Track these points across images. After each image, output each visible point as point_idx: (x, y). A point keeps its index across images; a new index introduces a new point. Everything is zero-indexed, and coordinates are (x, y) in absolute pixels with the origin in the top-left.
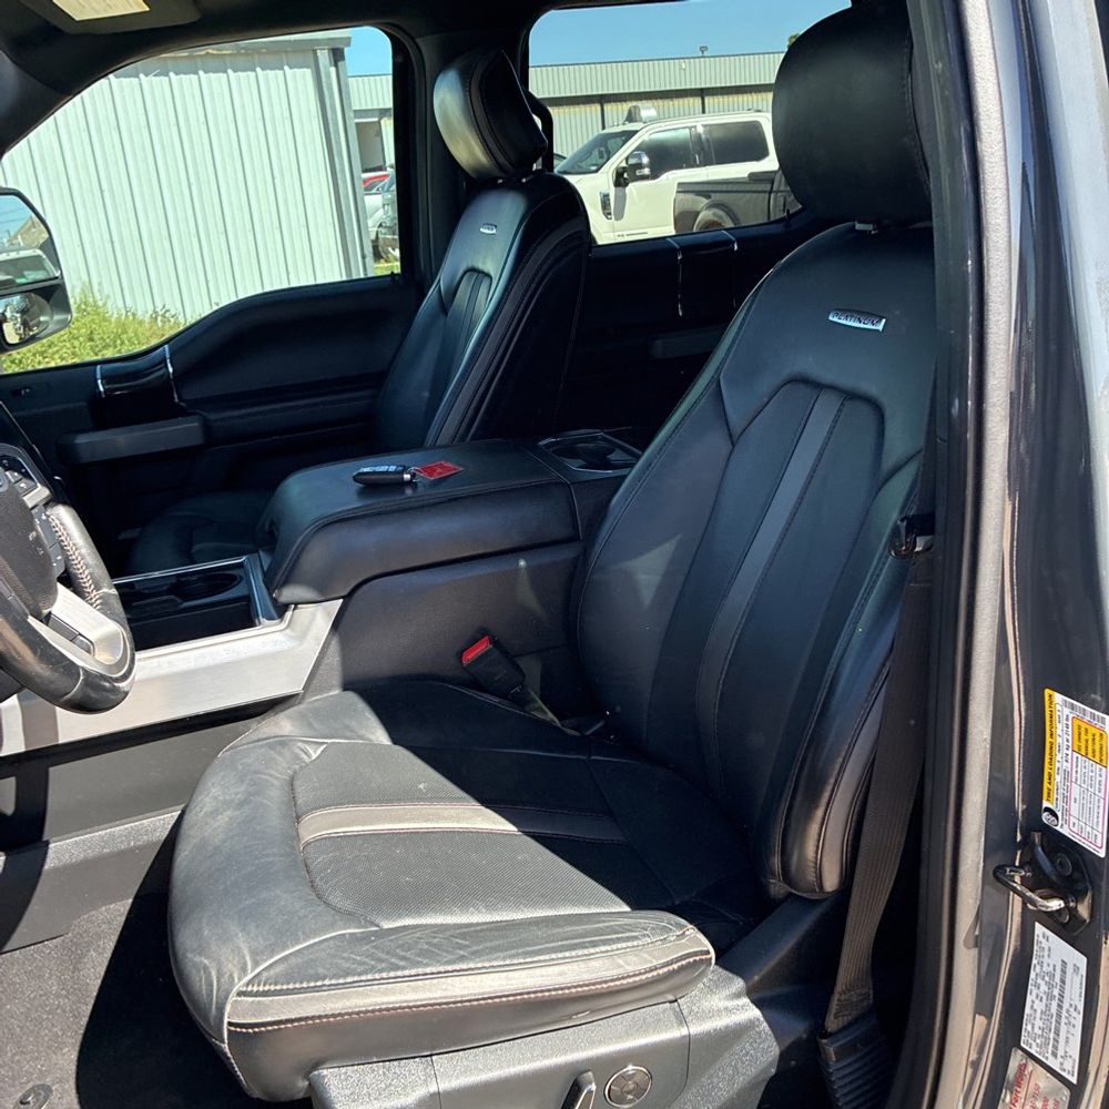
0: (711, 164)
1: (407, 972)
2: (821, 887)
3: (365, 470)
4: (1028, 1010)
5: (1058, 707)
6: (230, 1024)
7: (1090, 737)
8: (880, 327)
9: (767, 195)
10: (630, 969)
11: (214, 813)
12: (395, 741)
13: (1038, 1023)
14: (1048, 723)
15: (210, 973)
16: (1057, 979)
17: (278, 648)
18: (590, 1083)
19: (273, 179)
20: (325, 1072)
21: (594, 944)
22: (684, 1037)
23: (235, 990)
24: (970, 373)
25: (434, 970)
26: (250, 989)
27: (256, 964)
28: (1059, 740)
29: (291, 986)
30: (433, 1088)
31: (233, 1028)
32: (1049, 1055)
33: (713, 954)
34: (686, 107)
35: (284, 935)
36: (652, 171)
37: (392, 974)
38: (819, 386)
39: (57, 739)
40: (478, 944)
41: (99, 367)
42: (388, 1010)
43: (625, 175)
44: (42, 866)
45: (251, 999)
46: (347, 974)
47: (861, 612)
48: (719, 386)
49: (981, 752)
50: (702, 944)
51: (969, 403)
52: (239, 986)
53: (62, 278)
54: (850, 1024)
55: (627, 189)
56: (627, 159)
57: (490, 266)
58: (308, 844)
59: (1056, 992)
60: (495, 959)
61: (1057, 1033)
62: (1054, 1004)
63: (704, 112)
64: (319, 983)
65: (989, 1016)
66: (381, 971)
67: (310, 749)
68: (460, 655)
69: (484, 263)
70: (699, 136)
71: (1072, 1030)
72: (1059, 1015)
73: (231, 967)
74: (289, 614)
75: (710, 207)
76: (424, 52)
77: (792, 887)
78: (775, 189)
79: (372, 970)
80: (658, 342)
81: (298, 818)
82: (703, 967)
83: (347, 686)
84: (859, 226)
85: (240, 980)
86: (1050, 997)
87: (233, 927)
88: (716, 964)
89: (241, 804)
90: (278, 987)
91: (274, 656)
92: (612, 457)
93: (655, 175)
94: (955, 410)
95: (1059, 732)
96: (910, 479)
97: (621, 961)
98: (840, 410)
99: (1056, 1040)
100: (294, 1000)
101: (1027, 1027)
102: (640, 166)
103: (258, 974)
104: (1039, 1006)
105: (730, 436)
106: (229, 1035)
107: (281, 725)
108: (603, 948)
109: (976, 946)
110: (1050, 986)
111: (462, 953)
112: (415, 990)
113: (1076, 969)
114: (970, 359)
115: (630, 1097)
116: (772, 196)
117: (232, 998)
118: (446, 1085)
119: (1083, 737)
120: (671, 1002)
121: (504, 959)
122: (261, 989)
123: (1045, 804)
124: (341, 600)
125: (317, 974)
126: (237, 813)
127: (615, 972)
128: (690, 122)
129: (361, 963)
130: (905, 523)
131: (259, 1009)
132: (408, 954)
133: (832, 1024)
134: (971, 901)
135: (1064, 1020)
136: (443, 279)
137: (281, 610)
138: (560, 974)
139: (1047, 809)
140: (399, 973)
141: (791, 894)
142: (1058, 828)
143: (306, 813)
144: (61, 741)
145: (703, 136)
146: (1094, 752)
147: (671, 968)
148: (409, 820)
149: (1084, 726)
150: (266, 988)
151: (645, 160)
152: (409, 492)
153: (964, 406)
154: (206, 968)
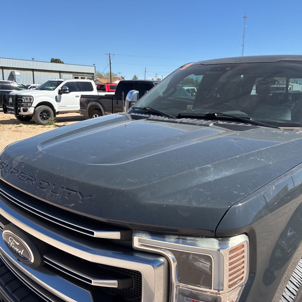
0: (81, 91)
36: (69, 91)
43: (61, 92)
55: (62, 95)
56: (62, 88)
78: (114, 98)
102: (66, 90)
116: (113, 100)
145: (79, 84)
151: (67, 88)
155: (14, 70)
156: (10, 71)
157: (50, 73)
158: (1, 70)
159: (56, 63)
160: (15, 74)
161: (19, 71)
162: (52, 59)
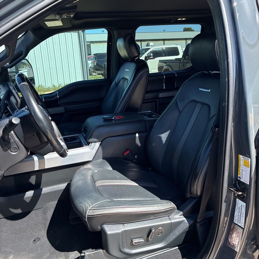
0: (166, 56)
1: (121, 207)
2: (197, 194)
3: (105, 117)
4: (235, 215)
5: (241, 158)
6: (88, 215)
7: (246, 163)
8: (209, 91)
9: (179, 64)
10: (161, 209)
11: (78, 181)
12: (113, 169)
13: (237, 217)
14: (239, 161)
15: (83, 207)
16: (240, 209)
17: (88, 151)
18: (153, 230)
19: (68, 56)
20: (104, 226)
21: (155, 204)
22: (171, 222)
23: (89, 209)
24: (226, 98)
25: (126, 206)
26: (91, 209)
27: (92, 205)
28: (241, 164)
29: (100, 208)
30: (124, 229)
31: (88, 216)
32: (239, 223)
33: (176, 208)
34: (160, 43)
35: (97, 200)
36: (153, 57)
37: (118, 207)
38: (197, 102)
39: (45, 168)
40: (134, 203)
41: (43, 96)
42: (117, 213)
43: (147, 58)
44: (41, 193)
45: (92, 211)
46: (110, 206)
47: (205, 143)
48: (177, 102)
49: (227, 166)
50: (174, 205)
51: (226, 103)
52: (89, 208)
53: (34, 77)
54: (202, 221)
55: (148, 61)
56: (148, 54)
57: (128, 77)
58: (98, 186)
59: (240, 211)
60: (137, 205)
61: (240, 219)
62: (240, 213)
63: (164, 45)
64: (105, 208)
65: (228, 218)
66: (116, 206)
67: (95, 170)
68: (123, 154)
69: (126, 77)
70: (164, 50)
71: (243, 218)
72: (241, 215)
73: (87, 205)
74: (90, 144)
75: (166, 66)
76: (115, 34)
77: (192, 195)
78: (181, 62)
79: (115, 206)
80: (160, 94)
81: (95, 182)
82: (175, 210)
83: (103, 159)
84: (205, 72)
85: (89, 207)
86: (239, 212)
87: (86, 199)
88: (177, 209)
89: (83, 180)
90: (97, 208)
91: (87, 153)
92: (153, 116)
93: (154, 58)
94: (224, 105)
95: (241, 162)
96: (215, 119)
97: (160, 207)
98: (202, 107)
99: (240, 220)
100: (100, 211)
101: (235, 218)
102: (151, 56)
103: (93, 206)
104: (237, 214)
105: (179, 111)
106: (87, 218)
107: (89, 166)
108: (156, 205)
109: (226, 202)
110: (239, 210)
111: (131, 204)
112: (123, 210)
113: (244, 206)
114: (227, 96)
115: (160, 234)
116: (180, 64)
117: (88, 211)
118: (127, 229)
119: (245, 163)
120: (168, 216)
121: (139, 205)
122: (94, 209)
123: (239, 176)
124: (101, 142)
125: (104, 206)
126: (83, 181)
127: (159, 209)
128: (162, 47)
129: (112, 205)
130: (214, 126)
131: (93, 212)
132: (121, 204)
133: (198, 220)
134: (225, 194)
135: (242, 216)
136: (116, 80)
137: (88, 144)
138: (149, 209)
139: (239, 177)
140: (120, 207)
141: (191, 196)
142: (241, 180)
143: (96, 181)
144: (46, 168)
145: (165, 50)
146: (247, 165)
147: (169, 209)
148: (117, 183)
149: (245, 161)
150: (95, 209)
151: (152, 55)
152: (113, 121)
153: (225, 104)
154: (82, 206)
155: (149, 42)
156: (146, 43)
157: (178, 41)
158: (140, 43)
159: (188, 31)
160: (150, 45)
161: (153, 42)
162: (184, 28)
